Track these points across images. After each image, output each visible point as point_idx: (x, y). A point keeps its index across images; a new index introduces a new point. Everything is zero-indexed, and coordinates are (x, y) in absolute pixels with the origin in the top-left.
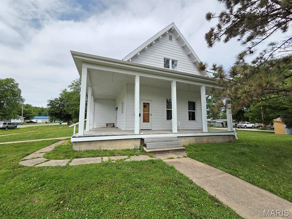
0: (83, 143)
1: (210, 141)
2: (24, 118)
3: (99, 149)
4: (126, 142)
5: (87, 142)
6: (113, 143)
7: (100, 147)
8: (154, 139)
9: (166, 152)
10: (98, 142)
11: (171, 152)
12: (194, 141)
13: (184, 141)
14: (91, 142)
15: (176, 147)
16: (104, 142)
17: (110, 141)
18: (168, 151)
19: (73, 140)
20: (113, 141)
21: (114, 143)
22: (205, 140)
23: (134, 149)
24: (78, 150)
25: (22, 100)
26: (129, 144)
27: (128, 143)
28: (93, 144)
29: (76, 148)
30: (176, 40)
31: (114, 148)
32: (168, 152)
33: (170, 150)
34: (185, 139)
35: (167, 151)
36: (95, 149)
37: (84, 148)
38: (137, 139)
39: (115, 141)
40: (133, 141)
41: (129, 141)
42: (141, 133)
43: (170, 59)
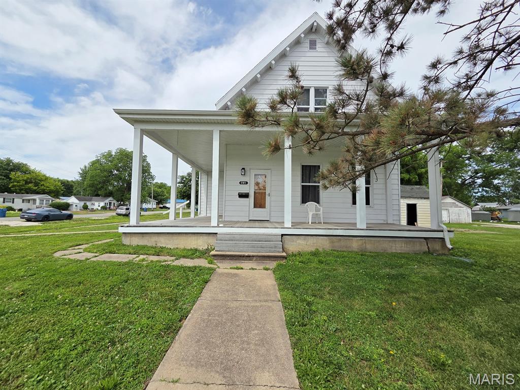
0: (134, 235)
1: (369, 247)
2: (157, 203)
3: (154, 245)
4: (194, 238)
5: (140, 235)
6: (174, 238)
7: (156, 242)
8: (233, 236)
9: (244, 258)
10: (153, 235)
11: (254, 259)
12: (328, 245)
13: (303, 242)
14: (145, 235)
15: (270, 252)
16: (162, 235)
17: (171, 235)
18: (249, 256)
19: (121, 230)
20: (174, 235)
21: (176, 238)
22: (355, 245)
23: (207, 249)
24: (129, 244)
25: (152, 178)
26: (199, 241)
27: (197, 240)
28: (147, 238)
29: (126, 241)
30: (326, 46)
31: (175, 245)
32: (249, 258)
33: (253, 256)
34: (305, 239)
35: (247, 256)
36: (149, 244)
37: (135, 241)
38: (211, 235)
39: (177, 235)
40: (205, 238)
41: (199, 237)
42: (220, 225)
43: (311, 87)
